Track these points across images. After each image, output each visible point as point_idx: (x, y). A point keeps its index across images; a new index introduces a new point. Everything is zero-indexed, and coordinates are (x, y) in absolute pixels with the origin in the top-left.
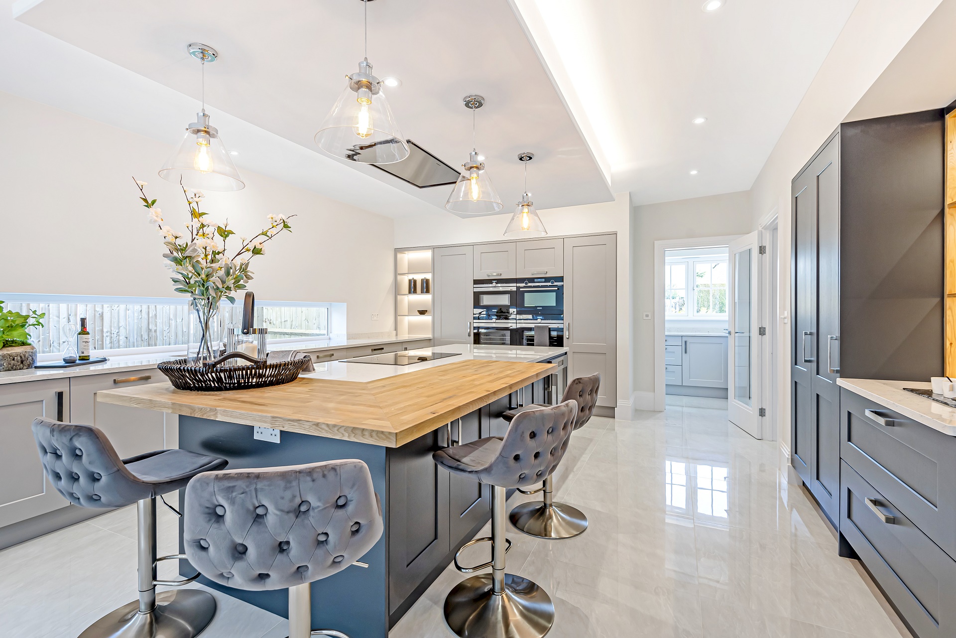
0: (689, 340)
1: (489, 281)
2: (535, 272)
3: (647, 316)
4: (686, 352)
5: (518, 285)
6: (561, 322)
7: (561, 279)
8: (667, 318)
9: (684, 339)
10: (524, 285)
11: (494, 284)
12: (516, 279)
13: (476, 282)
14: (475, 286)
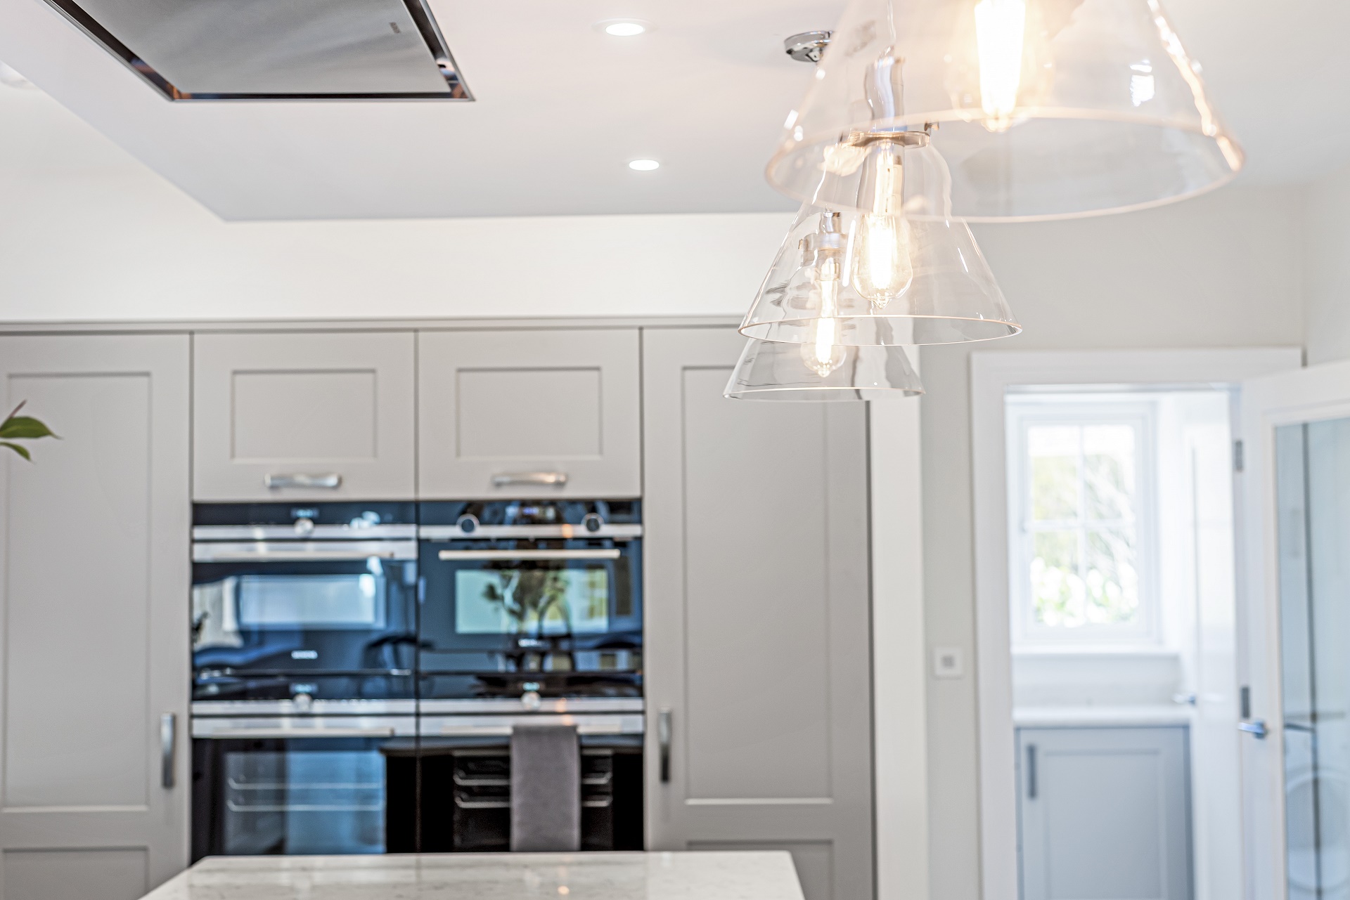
0: (1045, 743)
1: (280, 513)
2: (506, 479)
3: (948, 661)
4: (1033, 793)
5: (429, 532)
6: (635, 704)
7: (625, 509)
8: (1016, 649)
9: (1026, 739)
10: (456, 532)
11: (303, 527)
12: (417, 504)
13: (204, 514)
14: (200, 533)
